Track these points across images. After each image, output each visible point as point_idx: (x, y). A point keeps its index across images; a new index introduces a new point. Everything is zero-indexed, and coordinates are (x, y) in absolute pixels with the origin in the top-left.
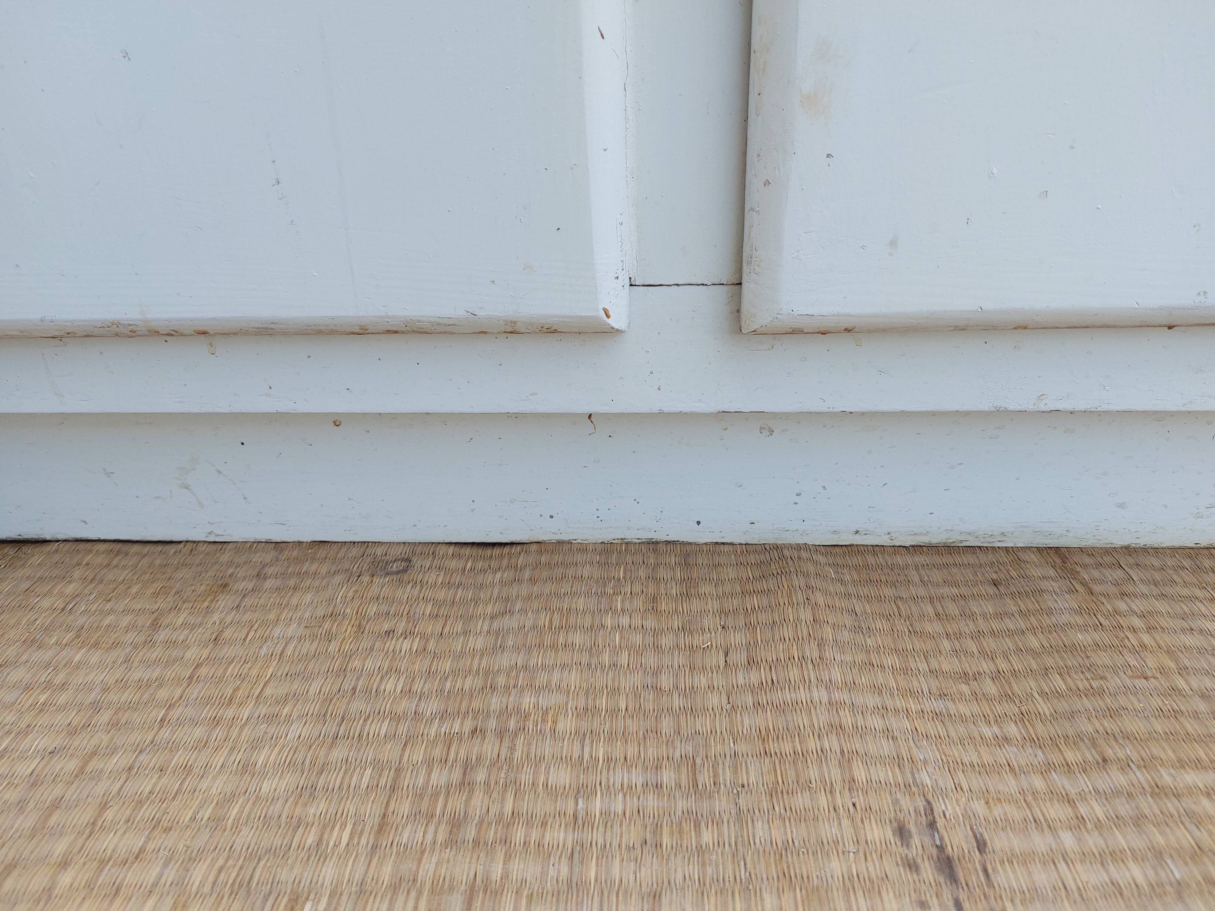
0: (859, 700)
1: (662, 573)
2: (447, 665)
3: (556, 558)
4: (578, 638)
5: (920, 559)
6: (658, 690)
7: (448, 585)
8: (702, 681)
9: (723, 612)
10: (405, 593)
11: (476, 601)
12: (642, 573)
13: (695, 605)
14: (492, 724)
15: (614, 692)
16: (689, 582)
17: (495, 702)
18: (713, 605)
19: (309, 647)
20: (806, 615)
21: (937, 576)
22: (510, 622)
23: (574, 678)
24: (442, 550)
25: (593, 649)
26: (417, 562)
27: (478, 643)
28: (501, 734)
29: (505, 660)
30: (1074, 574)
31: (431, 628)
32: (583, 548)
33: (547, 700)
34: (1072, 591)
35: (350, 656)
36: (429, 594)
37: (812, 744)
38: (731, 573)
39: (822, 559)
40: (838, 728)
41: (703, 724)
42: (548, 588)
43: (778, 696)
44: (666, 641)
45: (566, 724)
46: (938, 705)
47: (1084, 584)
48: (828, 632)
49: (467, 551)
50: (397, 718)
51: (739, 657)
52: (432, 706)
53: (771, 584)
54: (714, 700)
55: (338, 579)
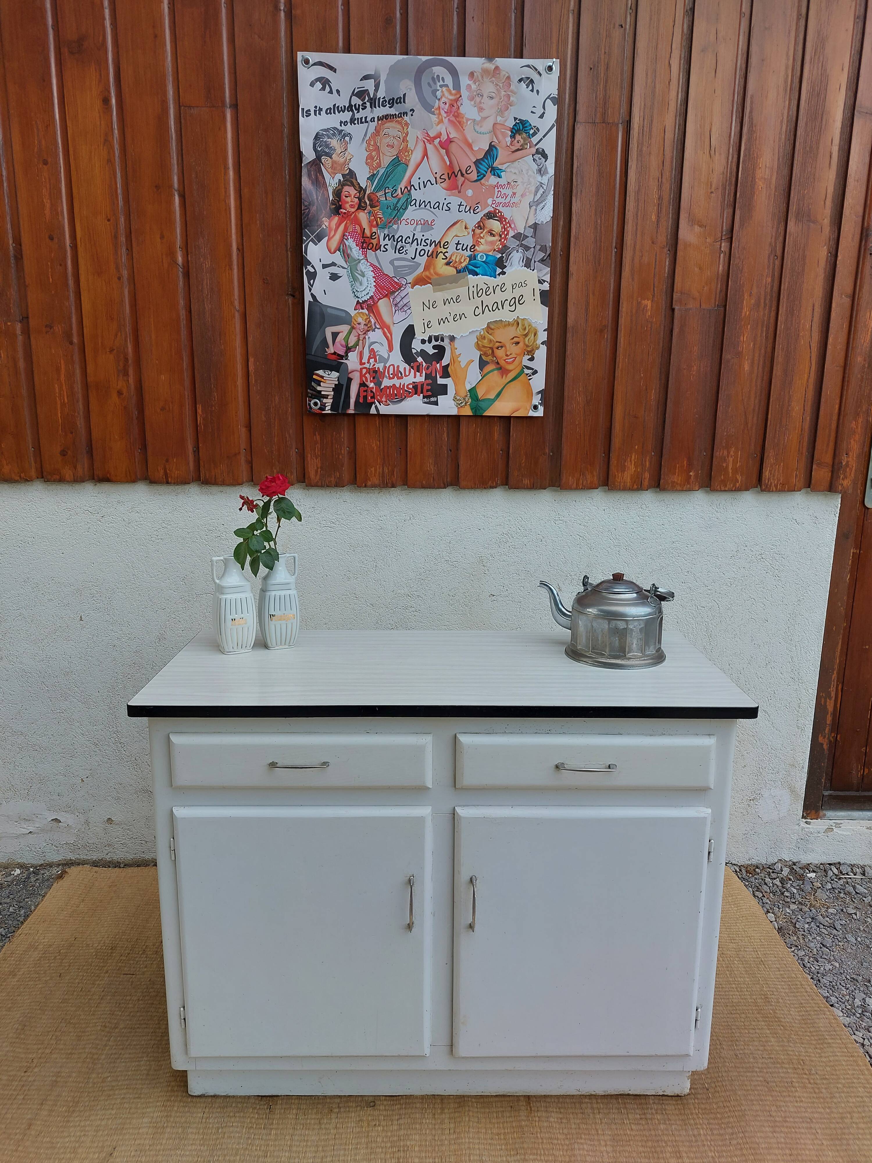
0: (475, 1141)
1: (436, 1106)
2: (389, 1134)
3: (411, 1101)
4: (418, 1126)
5: (497, 1099)
6: (435, 1140)
7: (385, 1110)
8: (444, 1137)
9: (450, 1118)
10: (376, 1113)
11: (393, 1115)
12: (431, 1106)
13: (443, 1116)
14: (402, 1149)
15: (426, 1141)
16: (442, 1109)
17: (402, 1144)
18: (448, 1116)
19: (358, 1130)
20: (467, 1119)
21: (499, 1104)
22: (401, 1121)
23: (417, 1137)
24: (381, 1098)
25: (421, 1130)
26: (378, 1103)
27: (395, 1127)
28: (404, 1151)
29: (402, 1132)
30: (530, 1103)
31: (383, 1123)
32: (416, 1097)
33: (413, 1143)
34: (527, 1110)
35: (368, 1132)
36: (381, 1113)
37: (464, 1152)
38: (452, 1105)
39: (474, 1100)
40: (469, 1148)
41: (444, 1148)
42: (410, 1111)
43: (459, 1141)
44: (437, 1127)
45: (417, 1149)
46: (490, 1141)
47: (530, 1107)
48: (471, 1114)
49: (388, 1098)
50: (382, 1148)
51: (452, 1131)
52: (389, 1145)
53: (460, 1109)
54: (446, 1142)
55: (359, 1108)
